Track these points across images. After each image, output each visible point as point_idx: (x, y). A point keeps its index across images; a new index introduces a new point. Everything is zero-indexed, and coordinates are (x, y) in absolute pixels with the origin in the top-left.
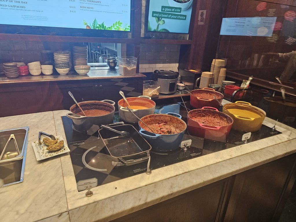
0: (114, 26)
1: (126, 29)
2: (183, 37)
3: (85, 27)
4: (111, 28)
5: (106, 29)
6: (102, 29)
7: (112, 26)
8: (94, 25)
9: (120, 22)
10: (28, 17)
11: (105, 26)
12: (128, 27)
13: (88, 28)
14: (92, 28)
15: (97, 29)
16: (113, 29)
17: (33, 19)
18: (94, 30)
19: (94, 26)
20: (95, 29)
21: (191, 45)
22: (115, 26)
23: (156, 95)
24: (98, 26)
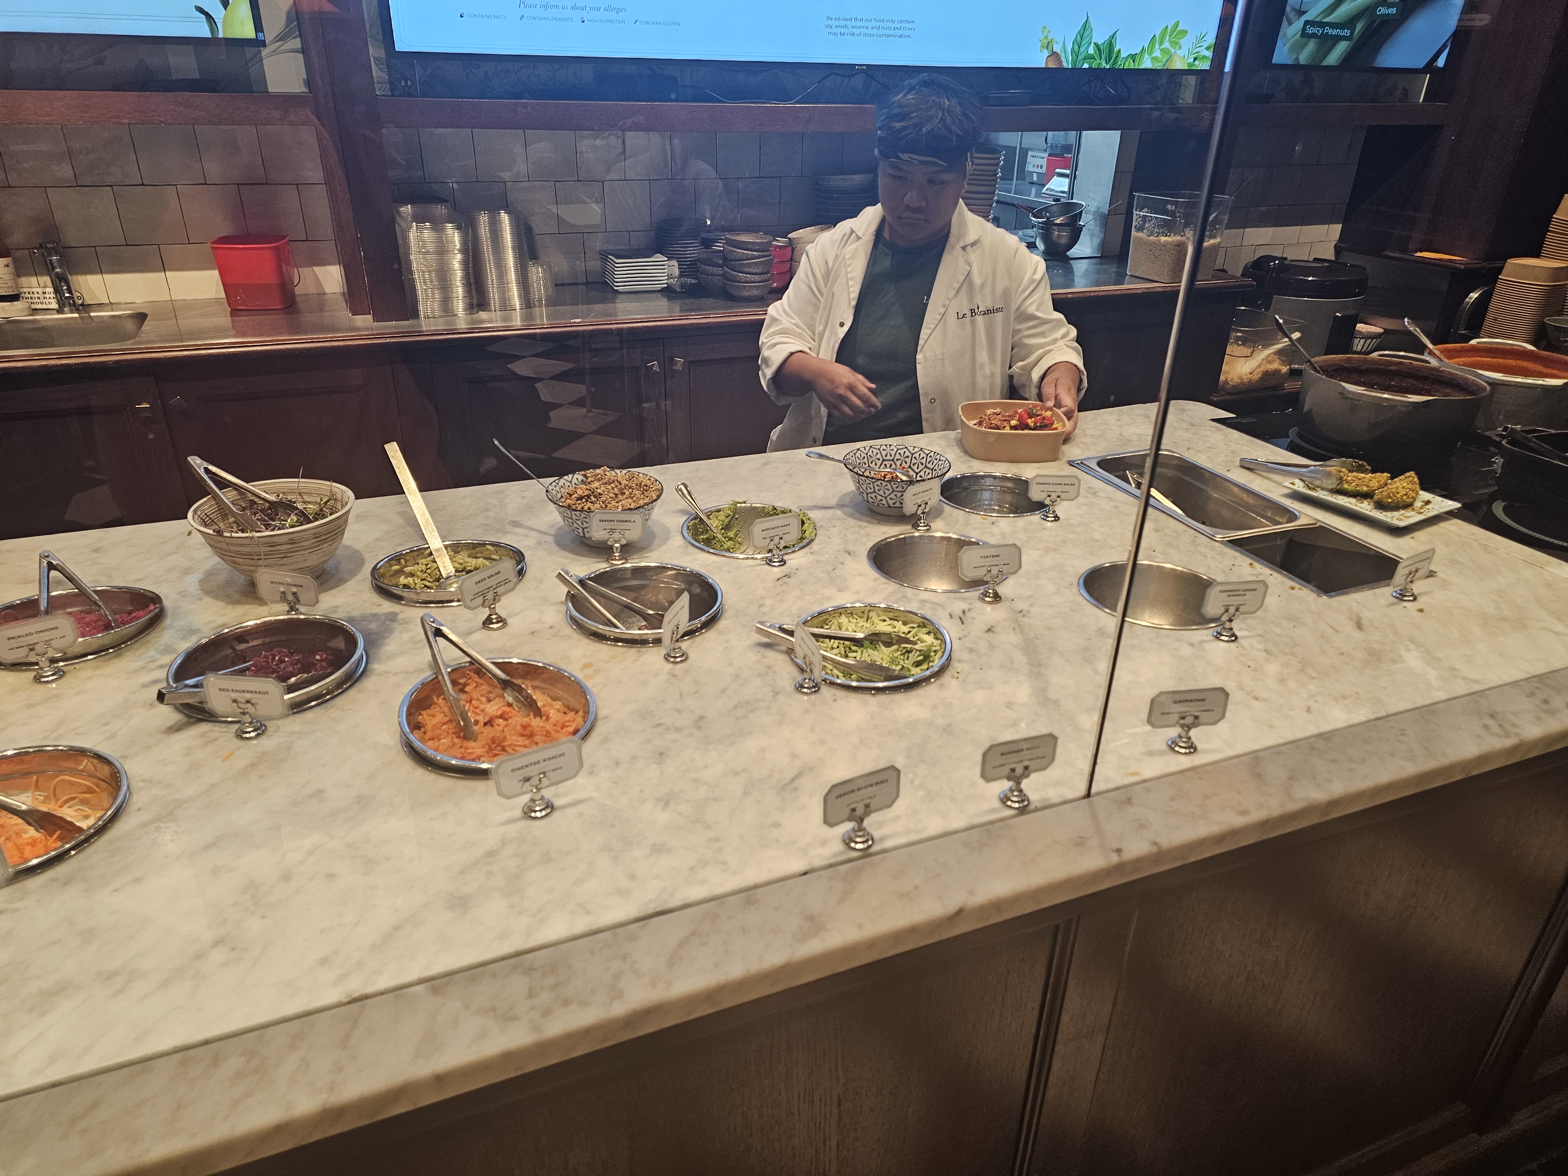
0: (1153, 47)
1: (1195, 59)
2: (1404, 89)
3: (1039, 60)
4: (1137, 63)
5: (1120, 65)
6: (1104, 65)
7: (1146, 46)
8: (1076, 48)
9: (1179, 28)
10: (845, 26)
11: (1116, 49)
12: (1208, 48)
13: (1051, 65)
14: (1065, 65)
15: (1086, 66)
16: (1147, 63)
17: (863, 31)
18: (1076, 71)
19: (1075, 54)
20: (1078, 66)
21: (1441, 127)
22: (1157, 46)
23: (1277, 372)
24: (1091, 51)
